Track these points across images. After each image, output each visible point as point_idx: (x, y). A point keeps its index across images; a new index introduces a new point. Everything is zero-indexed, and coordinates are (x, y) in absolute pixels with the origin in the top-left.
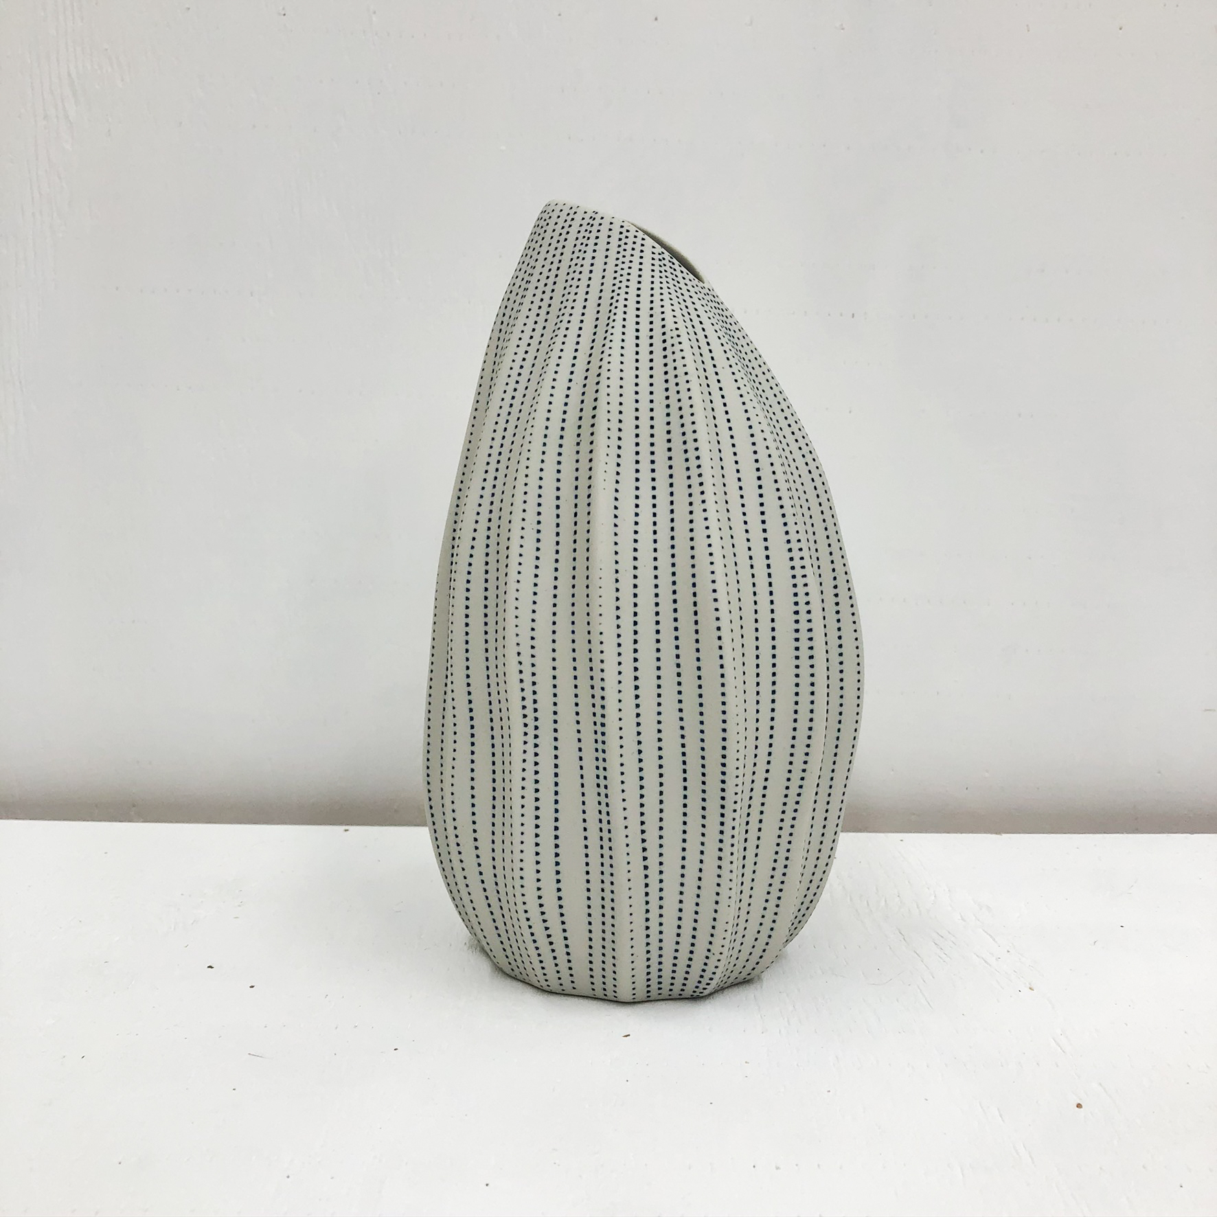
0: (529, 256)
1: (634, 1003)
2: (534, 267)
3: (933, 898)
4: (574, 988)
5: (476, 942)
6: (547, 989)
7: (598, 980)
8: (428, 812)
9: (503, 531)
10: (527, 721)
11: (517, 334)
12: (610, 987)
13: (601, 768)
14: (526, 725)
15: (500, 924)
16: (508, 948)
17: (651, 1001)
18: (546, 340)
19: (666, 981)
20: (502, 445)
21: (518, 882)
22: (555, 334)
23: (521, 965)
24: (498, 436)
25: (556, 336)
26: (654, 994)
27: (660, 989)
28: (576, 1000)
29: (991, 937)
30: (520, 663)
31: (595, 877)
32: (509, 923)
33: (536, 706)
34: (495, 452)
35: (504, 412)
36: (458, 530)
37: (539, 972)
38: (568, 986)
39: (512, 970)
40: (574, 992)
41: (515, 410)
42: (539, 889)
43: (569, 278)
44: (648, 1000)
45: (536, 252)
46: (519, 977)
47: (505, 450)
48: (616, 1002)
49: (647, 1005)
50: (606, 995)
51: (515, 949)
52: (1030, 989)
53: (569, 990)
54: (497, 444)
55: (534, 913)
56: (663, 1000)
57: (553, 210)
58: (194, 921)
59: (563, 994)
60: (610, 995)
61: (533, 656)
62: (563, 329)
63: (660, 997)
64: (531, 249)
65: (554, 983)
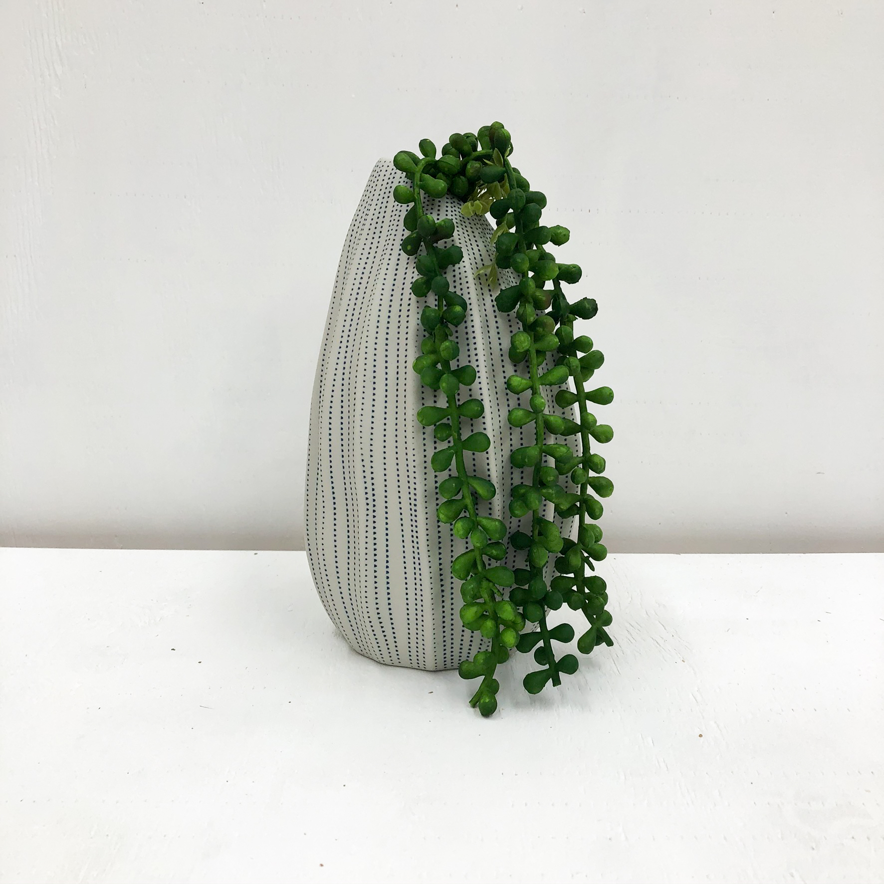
0: (367, 197)
1: (437, 671)
2: (371, 205)
3: (630, 599)
4: (400, 662)
5: (339, 632)
6: (383, 662)
7: (414, 658)
8: (306, 542)
9: (352, 382)
10: (368, 501)
11: (360, 251)
12: (421, 662)
13: (414, 531)
14: (368, 504)
15: (353, 623)
16: (358, 638)
17: (447, 670)
18: (378, 256)
19: (456, 658)
20: (351, 325)
21: (364, 600)
22: (384, 252)
23: (366, 648)
24: (349, 319)
25: (385, 254)
26: (449, 665)
27: (452, 663)
28: (401, 669)
29: (663, 626)
30: (364, 466)
31: (411, 596)
32: (359, 623)
33: (374, 492)
34: (346, 329)
35: (352, 303)
36: (323, 381)
37: (378, 653)
38: (396, 662)
39: (362, 651)
40: (399, 665)
41: (359, 302)
42: (377, 604)
43: (393, 214)
44: (445, 669)
45: (372, 194)
46: (366, 655)
47: (353, 329)
48: (425, 670)
49: (443, 672)
50: (419, 667)
51: (363, 639)
52: (683, 661)
53: (396, 663)
54: (347, 324)
55: (374, 618)
56: (454, 669)
57: (383, 166)
58: (161, 618)
59: (393, 665)
60: (422, 667)
61: (372, 462)
62: (389, 249)
63: (453, 668)
64: (369, 192)
65: (387, 660)
